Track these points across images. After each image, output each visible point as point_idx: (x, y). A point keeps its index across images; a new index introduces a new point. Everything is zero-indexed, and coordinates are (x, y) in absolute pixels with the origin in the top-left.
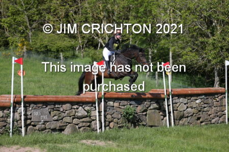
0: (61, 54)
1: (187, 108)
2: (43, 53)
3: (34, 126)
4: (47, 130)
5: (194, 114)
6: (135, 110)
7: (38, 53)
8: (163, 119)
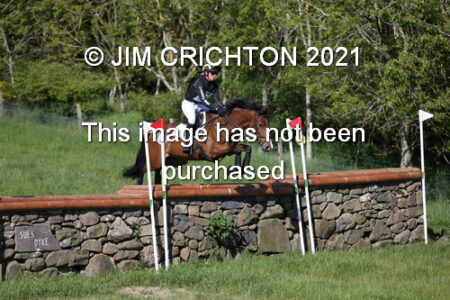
0: (78, 105)
1: (343, 212)
2: (41, 104)
3: (22, 261)
4: (50, 269)
5: (356, 224)
6: (233, 221)
7: (29, 105)
8: (291, 238)
